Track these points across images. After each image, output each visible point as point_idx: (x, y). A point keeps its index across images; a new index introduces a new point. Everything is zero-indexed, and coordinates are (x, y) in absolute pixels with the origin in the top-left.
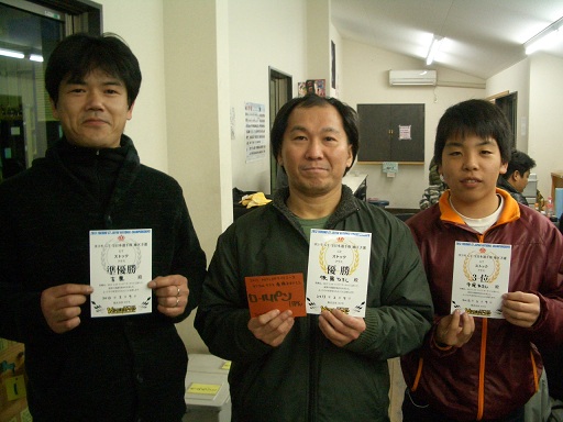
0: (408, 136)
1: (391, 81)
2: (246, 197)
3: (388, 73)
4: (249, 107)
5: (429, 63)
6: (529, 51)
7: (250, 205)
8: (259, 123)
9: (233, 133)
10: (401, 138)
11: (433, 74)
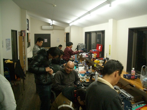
0: (47, 41)
1: (42, 28)
2: (6, 61)
3: (41, 27)
4: (6, 40)
5: (51, 24)
6: (70, 25)
7: (7, 62)
8: (9, 43)
9: (3, 46)
10: (45, 42)
11: (52, 27)
